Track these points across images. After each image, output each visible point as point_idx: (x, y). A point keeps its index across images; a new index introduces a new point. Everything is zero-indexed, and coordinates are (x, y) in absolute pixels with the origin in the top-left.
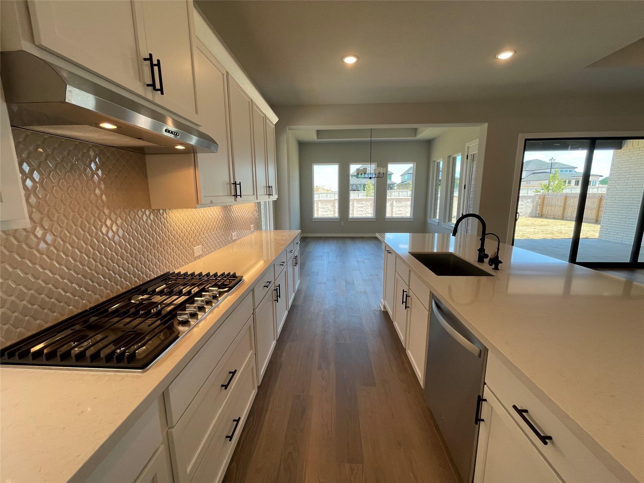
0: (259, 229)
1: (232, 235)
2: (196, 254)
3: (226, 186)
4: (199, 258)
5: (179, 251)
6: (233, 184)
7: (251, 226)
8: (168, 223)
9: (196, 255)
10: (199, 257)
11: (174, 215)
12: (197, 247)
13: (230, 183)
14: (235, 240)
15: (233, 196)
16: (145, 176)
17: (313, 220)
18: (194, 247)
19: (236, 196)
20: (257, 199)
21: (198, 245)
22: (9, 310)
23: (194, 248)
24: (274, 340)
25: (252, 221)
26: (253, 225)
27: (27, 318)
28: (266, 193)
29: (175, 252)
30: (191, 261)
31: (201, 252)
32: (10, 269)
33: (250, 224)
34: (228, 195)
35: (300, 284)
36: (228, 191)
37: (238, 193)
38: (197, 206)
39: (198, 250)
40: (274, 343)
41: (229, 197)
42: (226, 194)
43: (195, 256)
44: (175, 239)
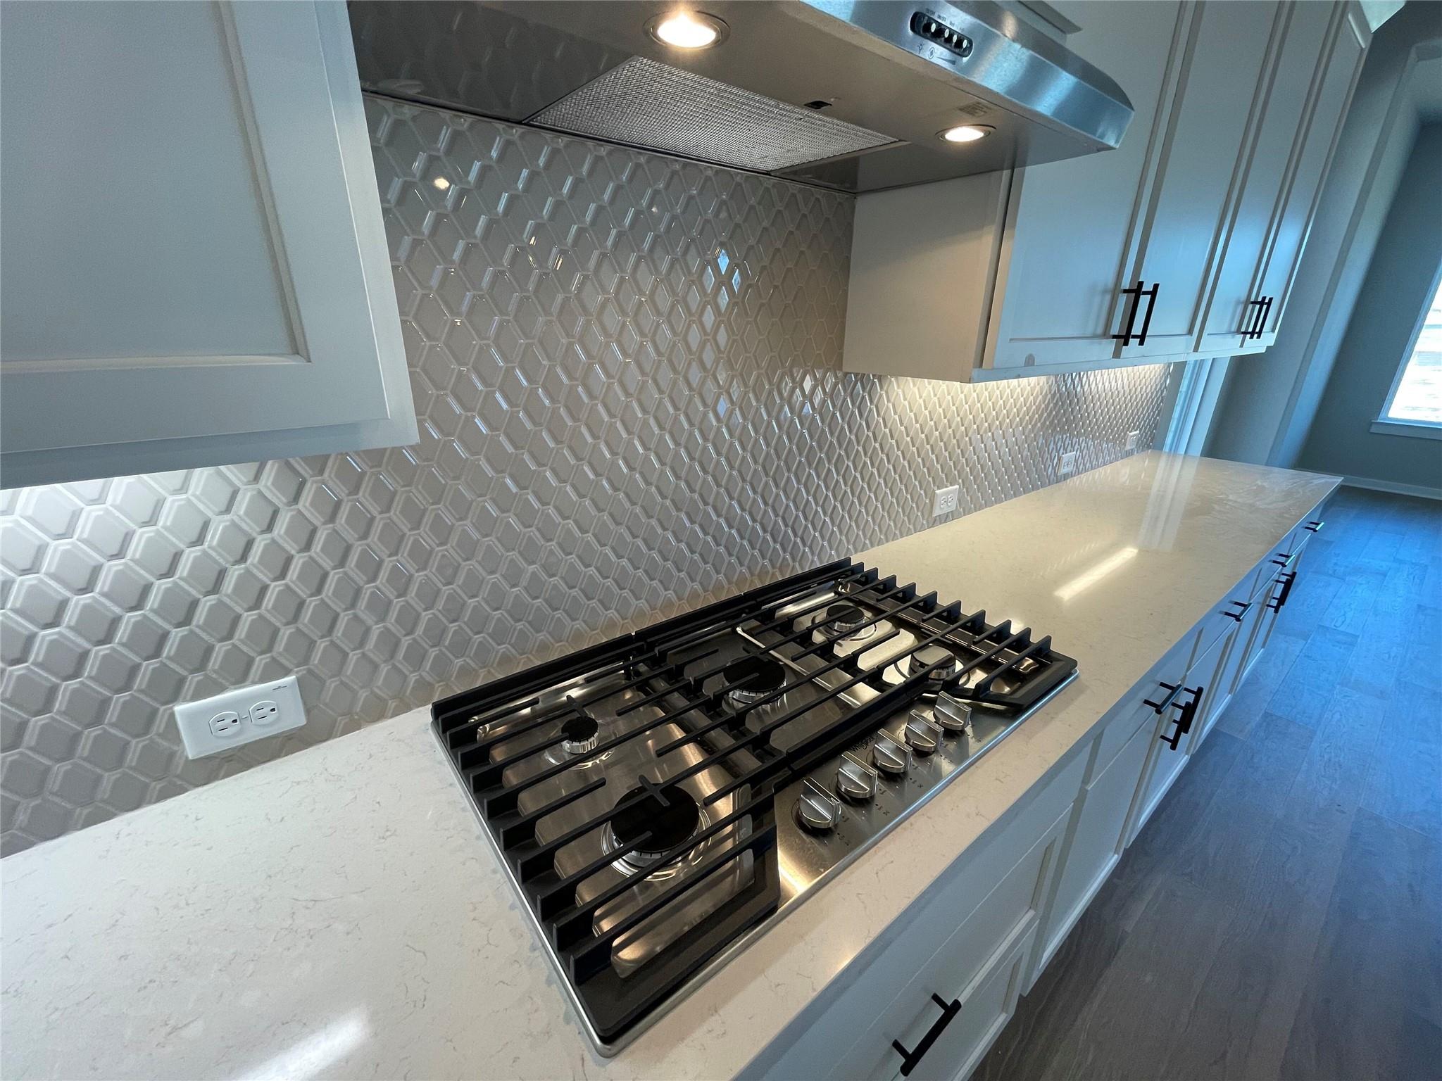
0: (1154, 448)
1: (1059, 459)
2: (938, 508)
3: (1097, 299)
4: (945, 522)
5: (892, 497)
6: (1125, 291)
7: (1132, 434)
8: (878, 415)
9: (937, 512)
10: (945, 518)
11: (903, 392)
12: (945, 489)
13: (1116, 290)
14: (1066, 477)
15: (1114, 337)
16: (845, 269)
17: (1373, 427)
18: (939, 488)
19: (1125, 338)
20: (1196, 349)
21: (951, 485)
22: (487, 602)
23: (938, 492)
24: (1115, 853)
25: (1138, 420)
26: (1138, 432)
27: (520, 625)
28: (1234, 328)
29: (880, 499)
30: (918, 527)
31: (953, 505)
32: (494, 512)
33: (1128, 428)
34: (1094, 336)
35: (1260, 662)
36: (1098, 317)
37: (1137, 329)
38: (975, 373)
39: (947, 495)
40: (1113, 860)
41: (1096, 340)
42: (1089, 332)
43: (934, 515)
44: (889, 461)
